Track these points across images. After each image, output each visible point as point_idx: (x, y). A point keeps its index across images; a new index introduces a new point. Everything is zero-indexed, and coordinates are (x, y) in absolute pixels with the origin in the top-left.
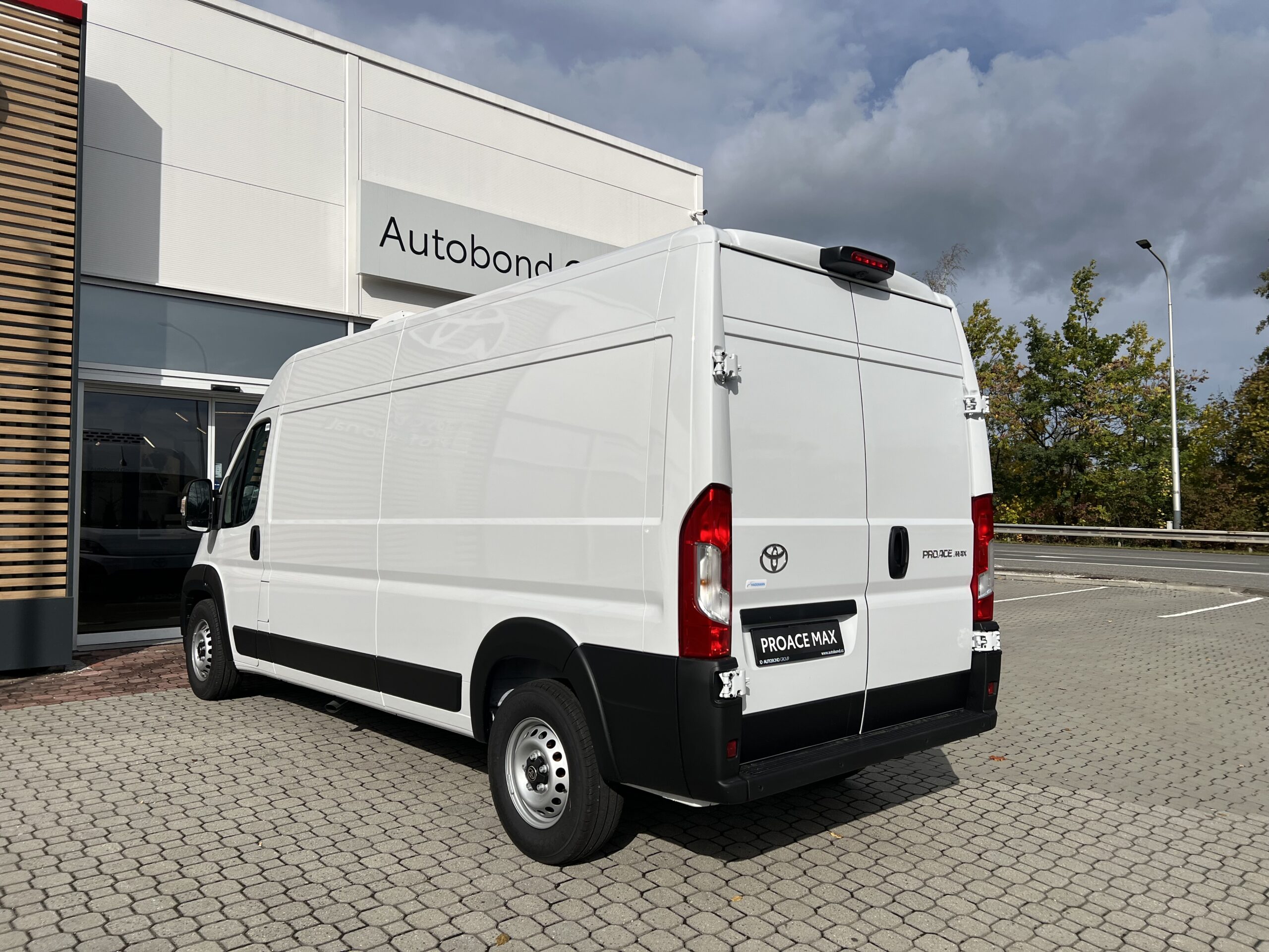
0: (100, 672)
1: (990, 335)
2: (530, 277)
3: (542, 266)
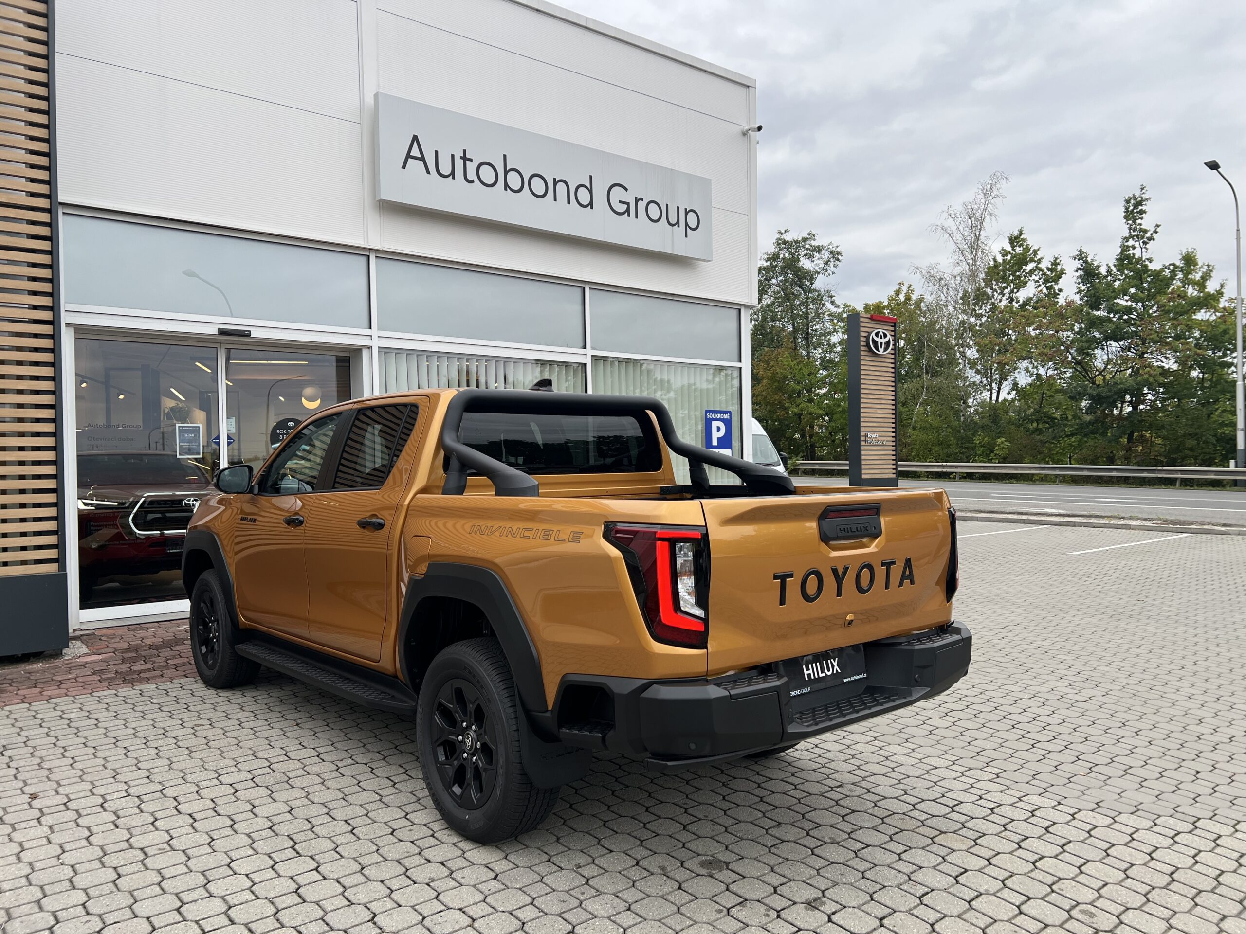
1: (1031, 266)
2: (569, 203)
3: (581, 189)
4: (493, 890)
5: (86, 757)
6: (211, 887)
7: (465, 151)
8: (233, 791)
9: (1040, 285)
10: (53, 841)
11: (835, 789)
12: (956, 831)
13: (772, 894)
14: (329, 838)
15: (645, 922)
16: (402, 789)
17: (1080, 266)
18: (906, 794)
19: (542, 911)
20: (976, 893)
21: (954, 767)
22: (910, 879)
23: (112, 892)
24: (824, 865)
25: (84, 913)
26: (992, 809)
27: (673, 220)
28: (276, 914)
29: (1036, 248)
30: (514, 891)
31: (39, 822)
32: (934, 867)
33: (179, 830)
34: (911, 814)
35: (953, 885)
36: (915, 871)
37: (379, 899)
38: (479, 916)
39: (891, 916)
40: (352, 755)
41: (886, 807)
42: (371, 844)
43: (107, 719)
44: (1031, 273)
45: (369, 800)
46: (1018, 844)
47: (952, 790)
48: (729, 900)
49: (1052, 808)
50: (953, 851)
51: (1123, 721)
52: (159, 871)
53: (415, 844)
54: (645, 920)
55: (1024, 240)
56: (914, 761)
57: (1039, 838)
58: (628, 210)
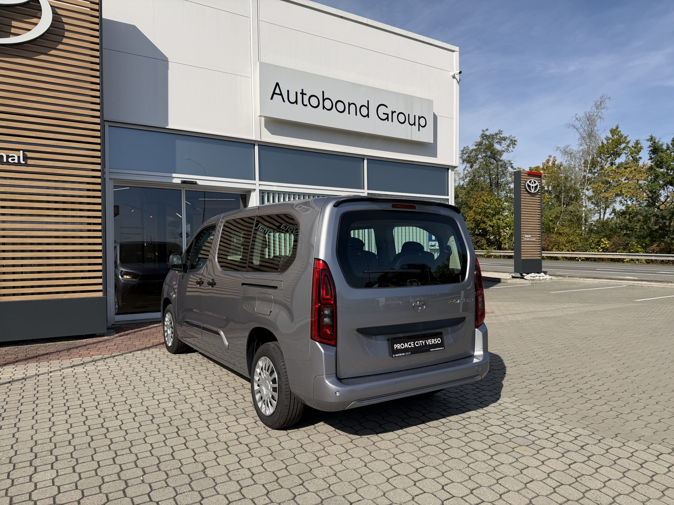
1: (623, 146)
2: (356, 115)
3: (363, 108)
4: (268, 460)
5: (98, 384)
6: (132, 449)
7: (302, 90)
8: (158, 403)
9: (628, 156)
10: (68, 422)
11: (466, 419)
12: (528, 445)
13: (415, 472)
14: (196, 429)
15: (342, 482)
16: (239, 406)
17: (651, 145)
18: (505, 423)
19: (290, 473)
20: (531, 480)
21: (537, 411)
22: (495, 469)
23: (87, 448)
24: (448, 459)
25: (70, 457)
26: (553, 435)
27: (412, 122)
28: (159, 464)
29: (626, 136)
30: (279, 461)
31: (66, 413)
32: (511, 464)
33: (127, 420)
34: (505, 435)
35: (519, 474)
36: (499, 465)
37: (211, 460)
38: (257, 473)
39: (479, 489)
40: (220, 389)
41: (492, 430)
42: (215, 433)
43: (114, 366)
44: (624, 149)
45: (221, 411)
46: (562, 454)
47: (532, 423)
48: (390, 474)
49: (589, 436)
50: (524, 456)
51: (644, 390)
52: (111, 440)
53: (236, 434)
54: (342, 481)
55: (619, 132)
56: (514, 407)
57: (576, 451)
58: (387, 118)
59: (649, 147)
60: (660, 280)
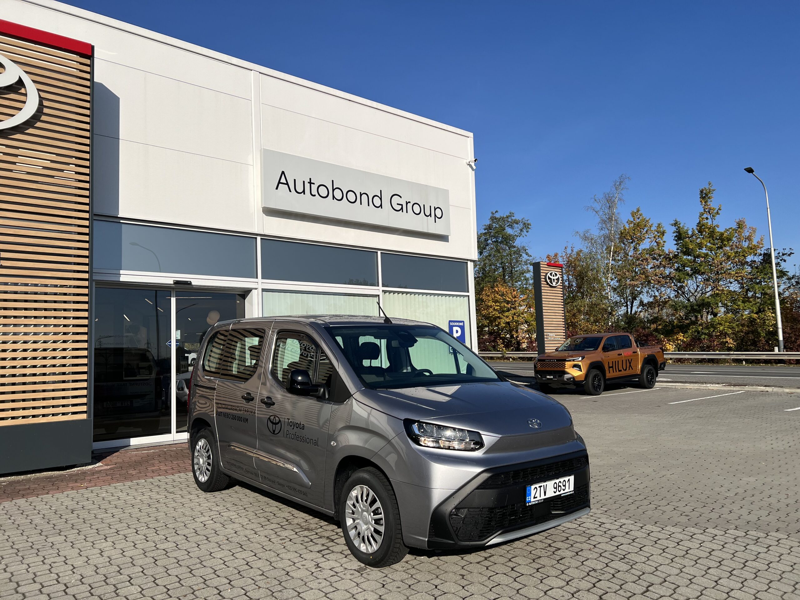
0: (109, 467)
2: (369, 206)
3: (376, 198)
7: (310, 178)
9: (652, 241)
17: (675, 230)
27: (428, 213)
29: (648, 219)
44: (647, 233)
55: (641, 215)
58: (402, 209)
59: (674, 233)
60: (694, 381)
